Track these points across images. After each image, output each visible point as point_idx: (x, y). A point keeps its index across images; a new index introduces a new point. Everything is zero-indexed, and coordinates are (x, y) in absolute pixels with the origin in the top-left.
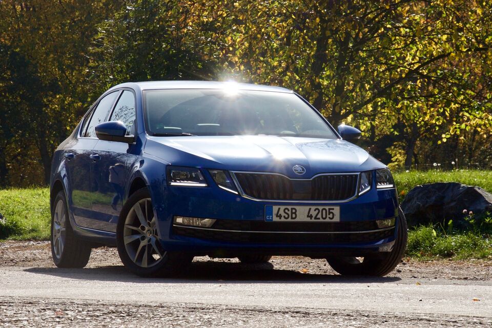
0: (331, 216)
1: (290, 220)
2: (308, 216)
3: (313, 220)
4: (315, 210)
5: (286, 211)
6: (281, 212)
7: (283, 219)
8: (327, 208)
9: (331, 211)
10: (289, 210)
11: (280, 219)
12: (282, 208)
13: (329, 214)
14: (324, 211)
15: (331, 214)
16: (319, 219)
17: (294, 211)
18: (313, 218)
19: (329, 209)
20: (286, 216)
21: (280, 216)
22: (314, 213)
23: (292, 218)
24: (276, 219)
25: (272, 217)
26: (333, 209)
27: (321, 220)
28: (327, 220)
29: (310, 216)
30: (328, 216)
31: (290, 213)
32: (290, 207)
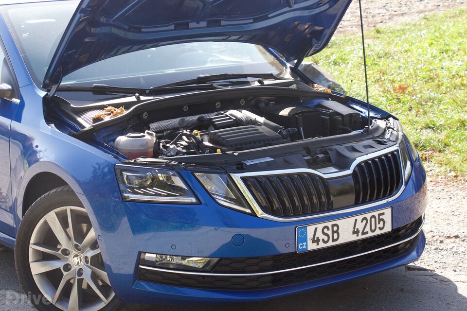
0: (381, 225)
1: (331, 244)
2: (354, 233)
3: (361, 237)
4: (362, 221)
5: (326, 231)
6: (319, 235)
7: (322, 245)
8: (376, 214)
9: (381, 217)
10: (328, 229)
11: (318, 244)
12: (320, 226)
13: (379, 223)
14: (373, 220)
15: (382, 222)
16: (367, 233)
17: (335, 228)
18: (360, 234)
19: (379, 215)
20: (326, 238)
21: (317, 241)
22: (360, 226)
23: (334, 240)
24: (312, 247)
25: (306, 245)
26: (383, 214)
27: (370, 234)
28: (378, 232)
29: (356, 232)
30: (378, 226)
31: (330, 233)
32: (329, 224)
